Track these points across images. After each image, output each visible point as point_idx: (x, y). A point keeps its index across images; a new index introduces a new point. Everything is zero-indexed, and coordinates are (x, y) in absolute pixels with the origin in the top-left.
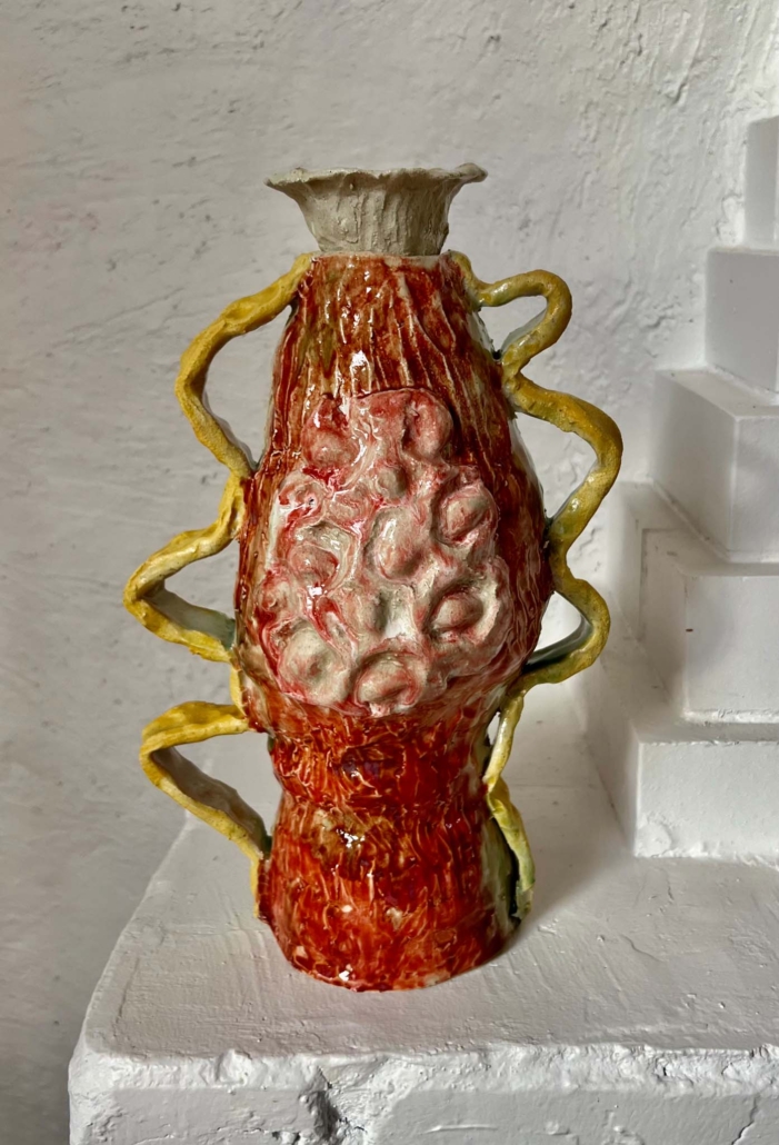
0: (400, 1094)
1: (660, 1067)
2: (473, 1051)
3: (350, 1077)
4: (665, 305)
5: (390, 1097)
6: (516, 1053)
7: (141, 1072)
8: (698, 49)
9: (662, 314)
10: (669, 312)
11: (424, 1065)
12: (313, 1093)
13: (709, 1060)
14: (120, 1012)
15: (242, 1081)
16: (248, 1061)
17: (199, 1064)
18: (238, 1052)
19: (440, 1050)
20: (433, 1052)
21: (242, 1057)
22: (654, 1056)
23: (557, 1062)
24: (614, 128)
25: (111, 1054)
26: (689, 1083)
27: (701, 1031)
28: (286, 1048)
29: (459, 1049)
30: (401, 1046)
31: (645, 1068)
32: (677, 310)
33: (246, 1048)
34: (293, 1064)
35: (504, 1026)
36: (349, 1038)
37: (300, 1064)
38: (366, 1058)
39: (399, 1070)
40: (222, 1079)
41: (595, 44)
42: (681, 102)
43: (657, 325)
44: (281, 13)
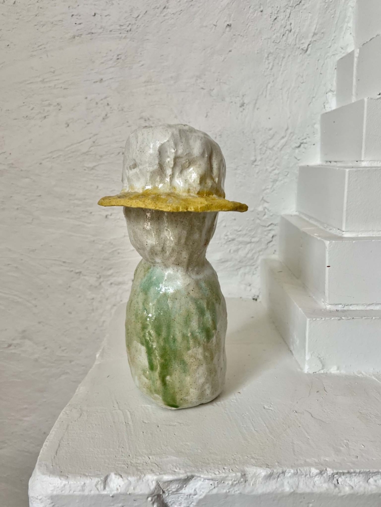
0: (200, 496)
1: (335, 480)
2: (238, 472)
3: (174, 487)
4: (303, 138)
5: (195, 497)
6: (260, 473)
7: (65, 485)
8: (315, 30)
9: (302, 141)
10: (305, 141)
11: (212, 480)
12: (155, 496)
13: (361, 475)
14: (57, 453)
15: (117, 489)
16: (121, 479)
17: (95, 480)
18: (116, 474)
19: (220, 472)
20: (217, 473)
21: (118, 477)
22: (332, 474)
23: (282, 478)
24: (280, 64)
25: (49, 476)
26: (351, 487)
27: (354, 459)
28: (141, 472)
29: (231, 471)
30: (200, 470)
31: (328, 480)
32: (308, 140)
33: (120, 472)
34: (144, 481)
35: (253, 458)
36: (173, 465)
37: (148, 480)
38: (182, 476)
39: (200, 483)
40: (107, 488)
41: (272, 27)
42: (308, 52)
43: (299, 146)
44: (138, 16)
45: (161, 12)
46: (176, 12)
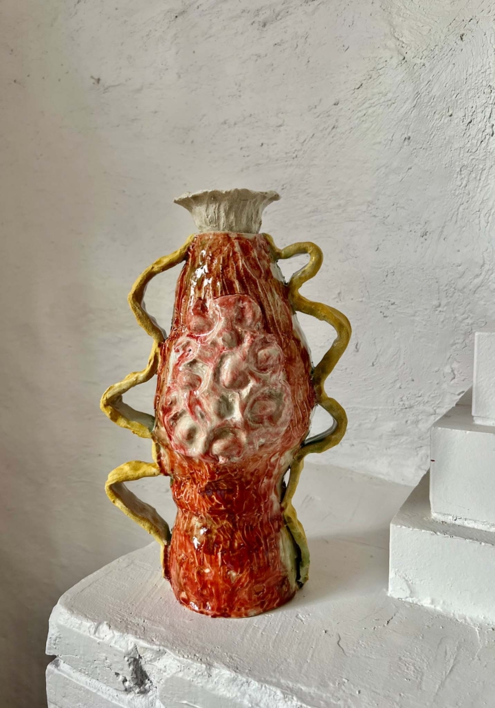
0: (168, 674)
2: (204, 663)
3: (149, 656)
5: (165, 674)
6: (225, 673)
7: (68, 619)
11: (179, 661)
12: (131, 658)
14: (83, 590)
15: (103, 639)
16: (109, 630)
17: (89, 624)
18: (107, 624)
19: (190, 656)
21: (107, 627)
23: (245, 688)
28: (127, 630)
30: (174, 647)
33: (111, 623)
34: (126, 639)
36: (156, 635)
37: (129, 640)
38: (155, 647)
39: (170, 661)
40: (97, 634)
41: (465, 133)
44: (305, 141)
45: (329, 134)
46: (346, 131)
